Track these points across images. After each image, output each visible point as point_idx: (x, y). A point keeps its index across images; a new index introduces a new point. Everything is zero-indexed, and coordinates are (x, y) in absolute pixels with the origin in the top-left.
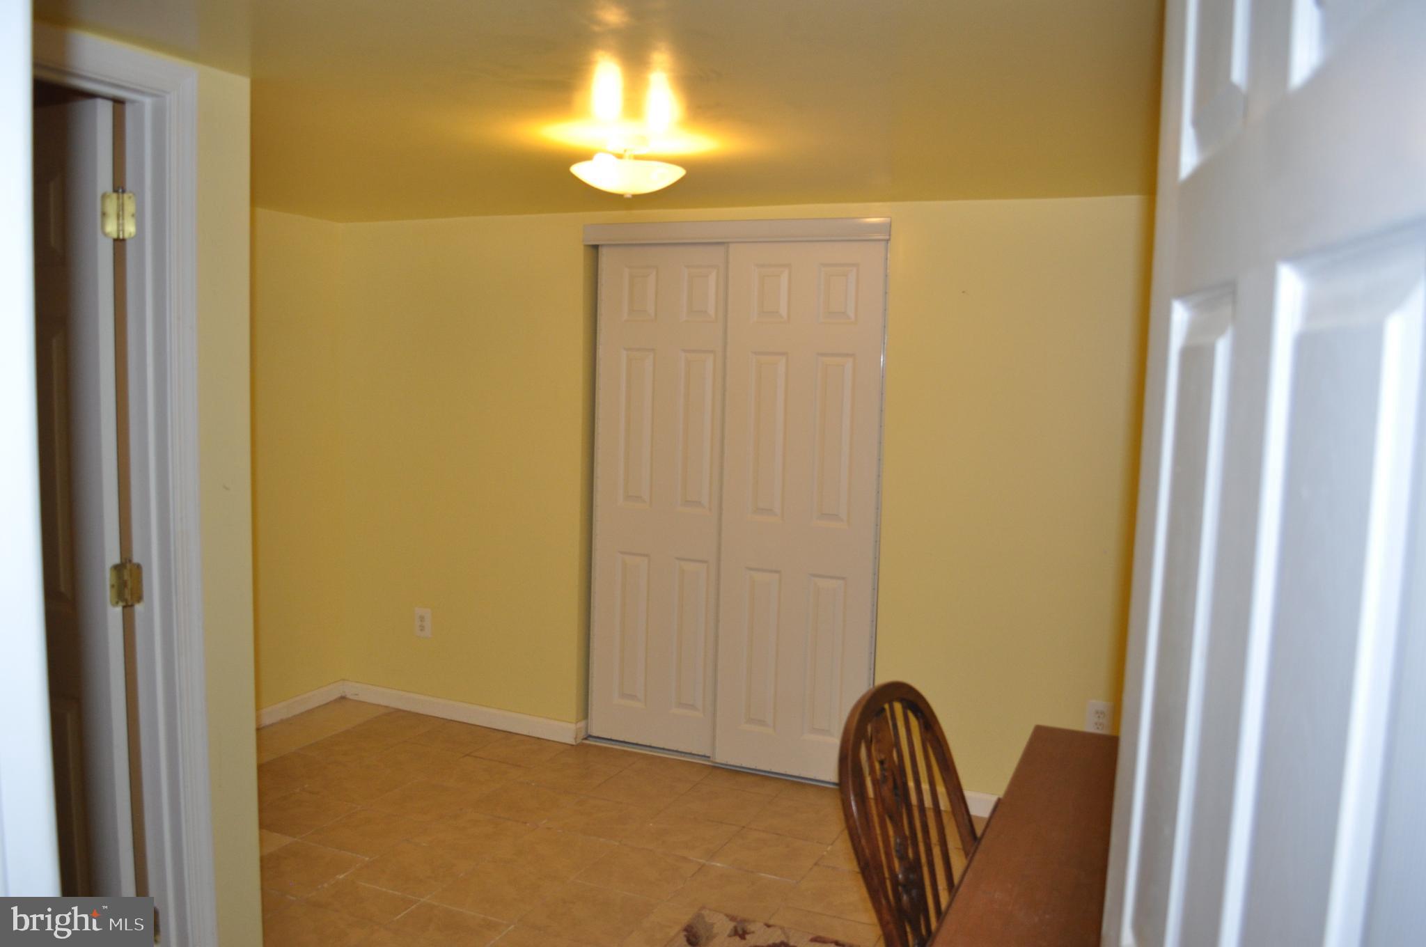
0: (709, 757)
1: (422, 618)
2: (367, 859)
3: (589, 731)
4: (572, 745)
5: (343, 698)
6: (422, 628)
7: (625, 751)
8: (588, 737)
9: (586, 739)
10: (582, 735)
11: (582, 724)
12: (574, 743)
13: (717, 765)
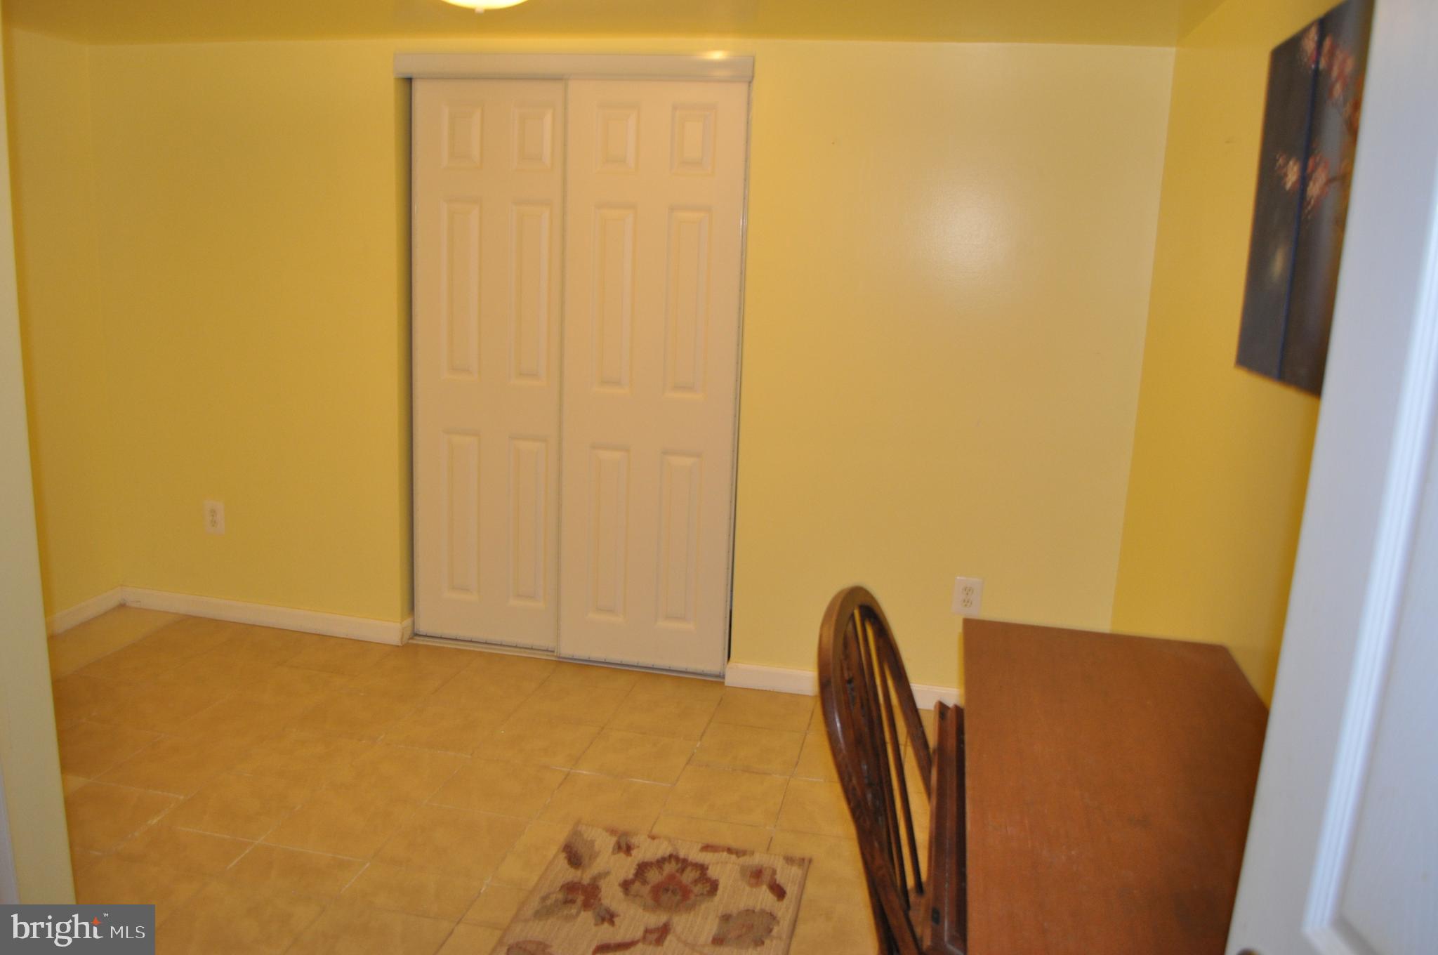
0: (553, 652)
1: (213, 512)
2: (182, 797)
3: (416, 630)
4: (398, 646)
5: (122, 606)
6: (214, 523)
7: (459, 650)
8: (415, 635)
9: (411, 638)
10: (408, 633)
11: (408, 622)
12: (400, 644)
13: (561, 660)
